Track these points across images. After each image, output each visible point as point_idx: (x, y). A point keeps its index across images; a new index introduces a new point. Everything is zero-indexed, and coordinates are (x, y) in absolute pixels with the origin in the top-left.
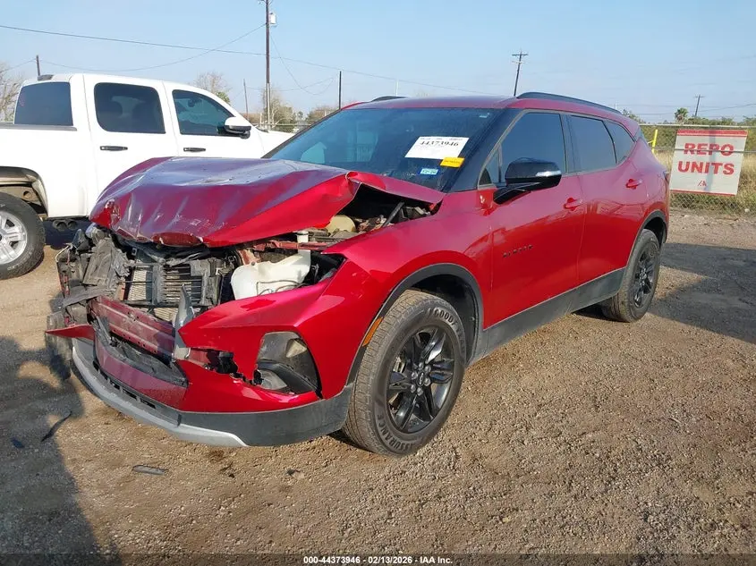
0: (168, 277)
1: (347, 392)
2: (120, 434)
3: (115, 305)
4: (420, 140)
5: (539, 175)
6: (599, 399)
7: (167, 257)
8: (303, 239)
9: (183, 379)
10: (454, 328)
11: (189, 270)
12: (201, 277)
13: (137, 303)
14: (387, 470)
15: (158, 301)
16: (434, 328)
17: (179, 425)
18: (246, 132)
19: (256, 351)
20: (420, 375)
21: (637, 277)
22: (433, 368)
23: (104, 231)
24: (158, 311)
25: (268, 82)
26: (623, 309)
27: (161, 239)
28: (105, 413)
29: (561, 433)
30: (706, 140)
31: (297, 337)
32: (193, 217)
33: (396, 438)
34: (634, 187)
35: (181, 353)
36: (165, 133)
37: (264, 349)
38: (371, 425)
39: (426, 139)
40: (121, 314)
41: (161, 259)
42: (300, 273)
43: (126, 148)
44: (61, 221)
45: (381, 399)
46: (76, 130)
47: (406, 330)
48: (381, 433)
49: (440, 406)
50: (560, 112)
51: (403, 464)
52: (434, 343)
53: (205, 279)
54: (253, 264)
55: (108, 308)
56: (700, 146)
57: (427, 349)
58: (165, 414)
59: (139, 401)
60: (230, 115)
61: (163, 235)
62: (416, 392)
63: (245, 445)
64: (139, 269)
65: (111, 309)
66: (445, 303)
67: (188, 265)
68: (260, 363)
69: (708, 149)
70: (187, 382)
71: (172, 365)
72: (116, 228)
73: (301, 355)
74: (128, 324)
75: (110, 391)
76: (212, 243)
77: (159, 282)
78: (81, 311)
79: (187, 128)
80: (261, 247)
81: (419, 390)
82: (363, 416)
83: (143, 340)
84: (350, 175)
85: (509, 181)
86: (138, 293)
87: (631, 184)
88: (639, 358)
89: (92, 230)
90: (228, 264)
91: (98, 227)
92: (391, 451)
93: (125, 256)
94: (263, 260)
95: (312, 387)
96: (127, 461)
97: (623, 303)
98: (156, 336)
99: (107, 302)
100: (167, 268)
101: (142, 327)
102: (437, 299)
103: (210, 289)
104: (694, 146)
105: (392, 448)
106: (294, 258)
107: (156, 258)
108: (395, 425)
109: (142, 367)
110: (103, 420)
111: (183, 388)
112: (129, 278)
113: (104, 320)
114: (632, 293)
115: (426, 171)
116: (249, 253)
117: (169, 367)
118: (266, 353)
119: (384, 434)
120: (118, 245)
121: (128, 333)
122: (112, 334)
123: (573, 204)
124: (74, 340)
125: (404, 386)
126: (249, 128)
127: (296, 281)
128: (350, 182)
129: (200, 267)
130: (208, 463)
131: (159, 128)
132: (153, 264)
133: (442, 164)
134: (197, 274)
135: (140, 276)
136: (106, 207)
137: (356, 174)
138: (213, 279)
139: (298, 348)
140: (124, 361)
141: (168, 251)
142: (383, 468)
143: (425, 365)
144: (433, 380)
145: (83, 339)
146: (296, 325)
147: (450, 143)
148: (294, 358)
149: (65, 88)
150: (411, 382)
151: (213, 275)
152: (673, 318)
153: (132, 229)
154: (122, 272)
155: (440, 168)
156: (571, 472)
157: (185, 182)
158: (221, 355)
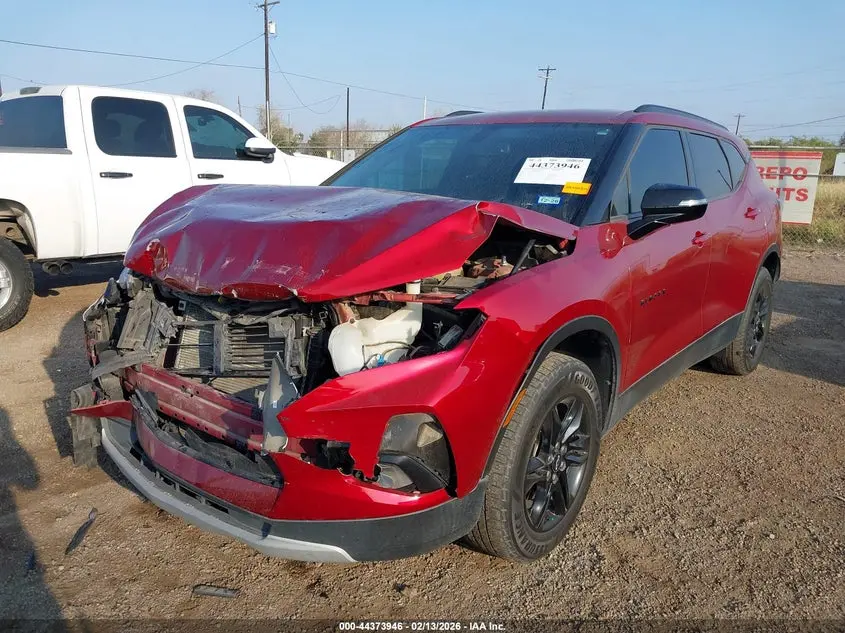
0: (235, 338)
1: (483, 487)
2: (167, 542)
3: (159, 375)
4: (529, 162)
5: (683, 204)
6: (742, 475)
7: (233, 313)
8: (414, 289)
9: (274, 477)
10: (592, 396)
11: (266, 330)
12: (283, 339)
13: (190, 373)
14: (518, 580)
15: (222, 370)
16: (573, 398)
17: (265, 536)
18: (270, 156)
19: (379, 440)
20: (556, 459)
21: (753, 322)
22: (570, 448)
23: (142, 280)
24: (218, 382)
25: (267, 99)
26: (737, 361)
27: (234, 292)
28: (142, 512)
29: (714, 521)
30: (775, 162)
31: (431, 419)
32: (279, 263)
33: (532, 541)
34: (753, 217)
35: (274, 443)
36: (175, 156)
37: (388, 436)
38: (506, 527)
39: (536, 160)
40: (171, 387)
41: (225, 316)
42: (410, 332)
43: (131, 175)
44: (53, 263)
45: (518, 491)
46: (71, 153)
47: (547, 402)
48: (517, 536)
49: (574, 494)
50: (679, 129)
51: (535, 570)
52: (570, 418)
53: (289, 341)
54: (352, 322)
55: (152, 379)
56: (769, 169)
57: (564, 424)
58: (244, 521)
59: (204, 503)
60: (251, 135)
61: (235, 286)
62: (551, 481)
63: (352, 560)
64: (189, 327)
65: (156, 381)
66: (584, 365)
67: (266, 324)
68: (383, 454)
69: (778, 172)
70: (281, 481)
71: (257, 458)
72: (163, 277)
73: (434, 444)
74: (183, 402)
75: (164, 489)
76: (310, 296)
77: (222, 344)
78: (112, 383)
79: (201, 151)
80: (364, 300)
81: (554, 476)
82: (498, 515)
83: (204, 422)
84: (481, 205)
85: (646, 211)
86: (187, 360)
87: (750, 214)
88: (770, 420)
89: (127, 279)
90: (317, 321)
91: (134, 274)
92: (524, 555)
93: (171, 312)
94: (362, 316)
95: (442, 482)
96: (183, 579)
97: (737, 353)
98: (224, 417)
99: (149, 371)
100: (233, 326)
101: (205, 405)
102: (578, 362)
103: (295, 355)
104: (762, 170)
105: (526, 553)
106: (402, 313)
107: (217, 314)
108: (530, 525)
109: (209, 458)
110: (139, 521)
111: (274, 490)
112: (175, 340)
113: (150, 396)
114: (747, 343)
115: (544, 200)
116: (347, 309)
117: (254, 461)
118: (390, 442)
119: (520, 537)
120: (159, 297)
121: (181, 412)
122: (159, 413)
123: (701, 239)
124: (104, 420)
125: (539, 474)
126: (273, 151)
127: (405, 342)
128: (481, 213)
129: (280, 325)
130: (289, 579)
131: (170, 152)
132: (214, 322)
133: (564, 191)
134: (277, 335)
135: (191, 337)
136: (148, 249)
137: (487, 205)
138: (299, 341)
139: (430, 435)
140: (184, 451)
141: (234, 306)
142: (513, 577)
143: (561, 445)
144: (569, 463)
145: (119, 419)
146: (431, 405)
147: (569, 164)
148: (427, 448)
149: (56, 103)
150: (546, 468)
151: (299, 335)
152: (788, 369)
153: (187, 278)
154: (169, 332)
155: (562, 195)
156: (745, 574)
157: (253, 217)
158: (329, 445)
